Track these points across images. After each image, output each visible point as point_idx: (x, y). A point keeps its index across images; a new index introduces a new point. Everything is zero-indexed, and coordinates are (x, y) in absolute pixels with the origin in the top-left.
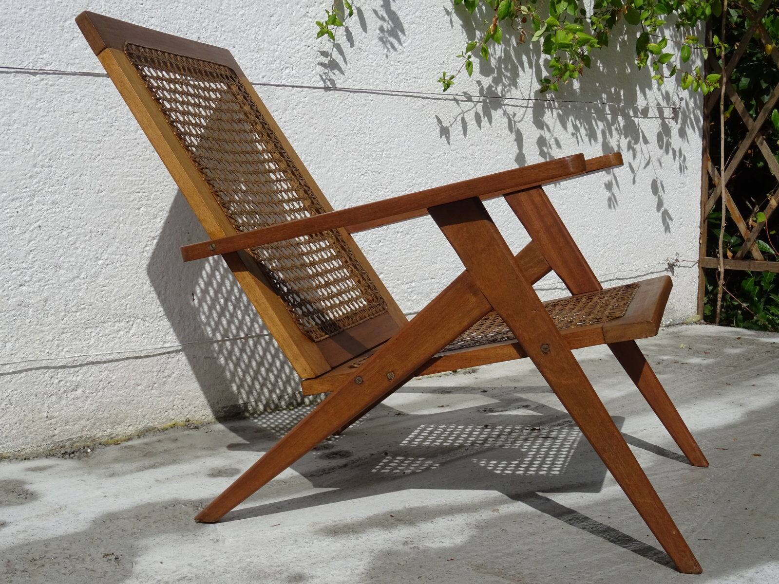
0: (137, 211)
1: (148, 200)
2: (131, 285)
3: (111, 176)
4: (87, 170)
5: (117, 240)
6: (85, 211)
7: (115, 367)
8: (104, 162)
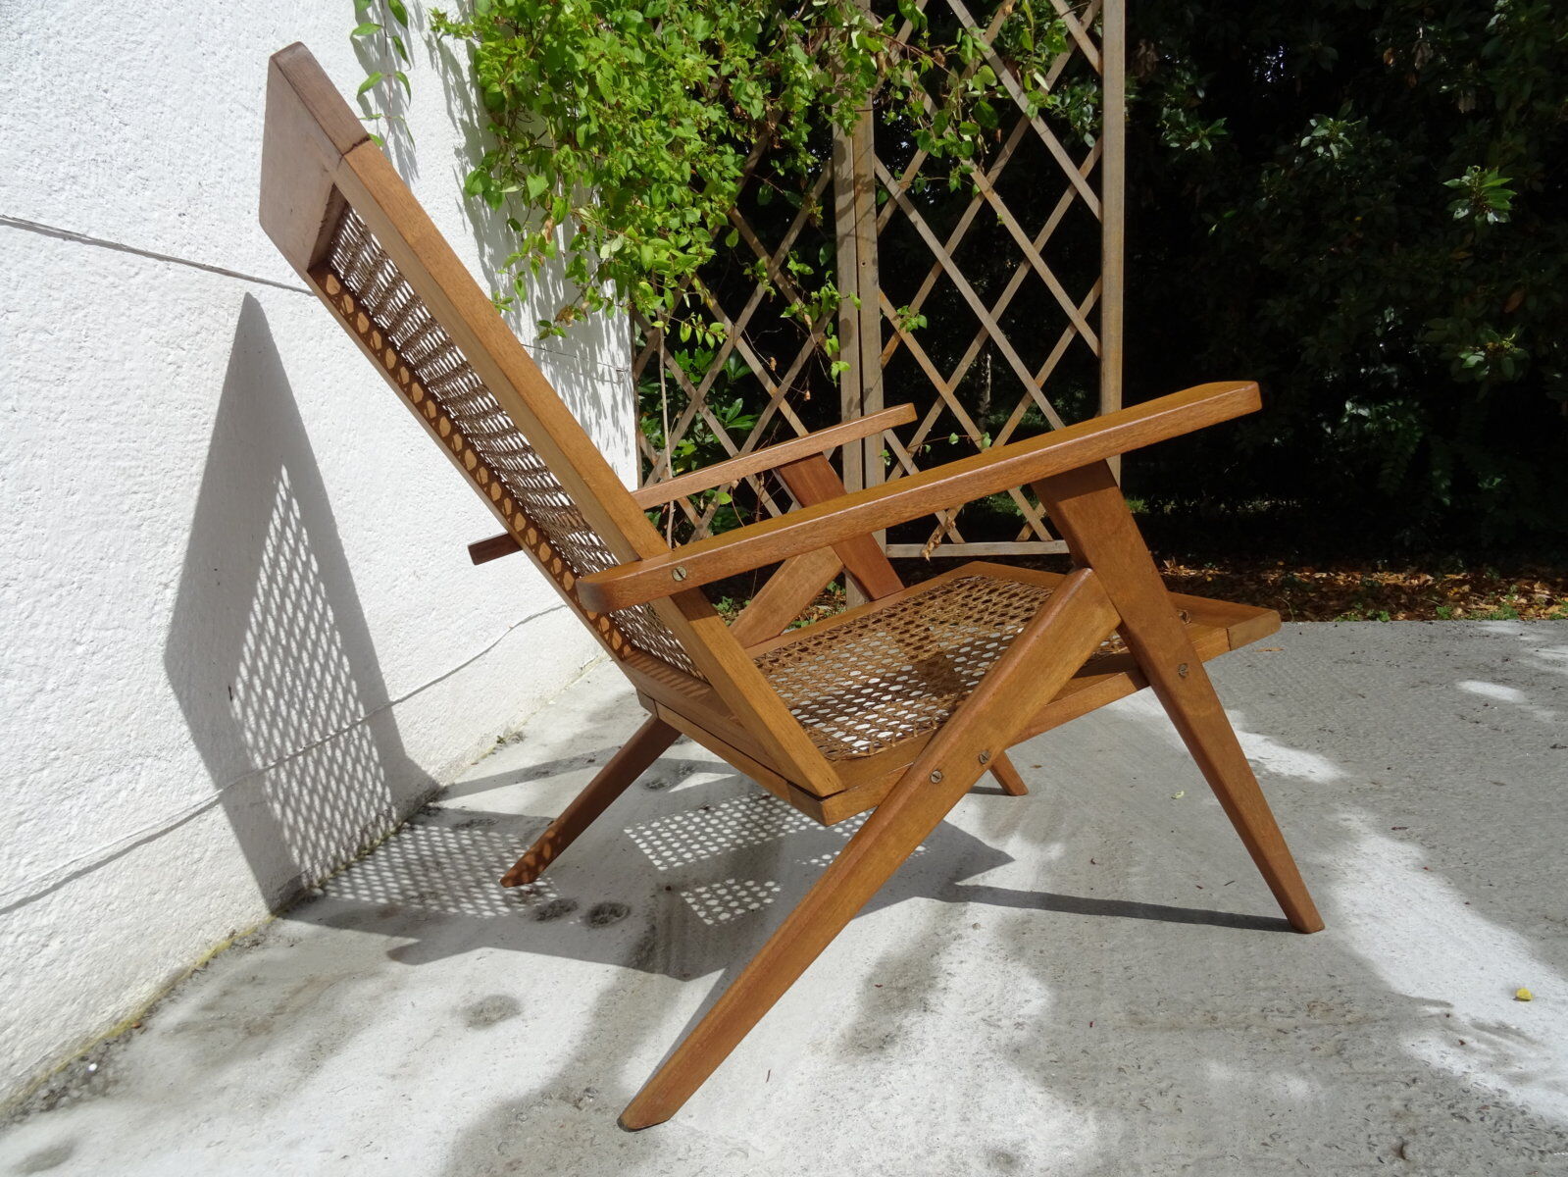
0: (136, 532)
1: (153, 507)
2: (136, 689)
3: (89, 457)
4: (43, 446)
5: (108, 598)
6: (47, 539)
7: (115, 870)
8: (74, 427)
